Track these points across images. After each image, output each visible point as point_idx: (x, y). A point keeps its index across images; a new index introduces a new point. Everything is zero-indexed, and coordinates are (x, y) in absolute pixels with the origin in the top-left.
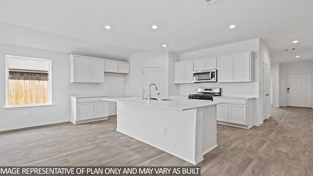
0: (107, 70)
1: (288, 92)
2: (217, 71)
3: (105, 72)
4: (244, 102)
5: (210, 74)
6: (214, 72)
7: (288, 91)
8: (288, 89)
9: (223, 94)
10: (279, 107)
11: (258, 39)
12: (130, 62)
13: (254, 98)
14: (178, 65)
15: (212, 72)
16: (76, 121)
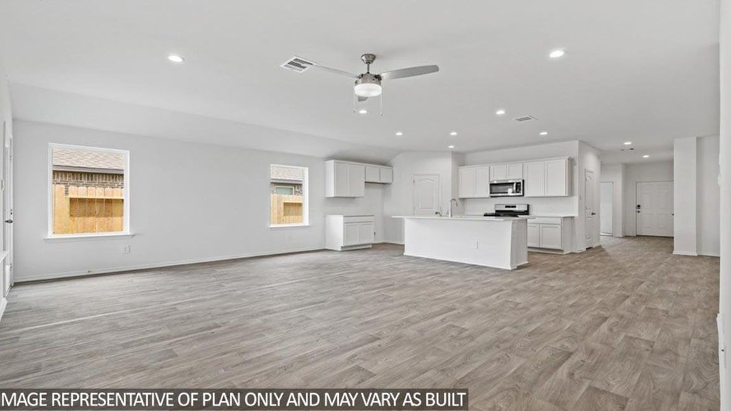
0: (368, 180)
1: (639, 212)
2: (523, 181)
3: (366, 182)
4: (559, 221)
5: (515, 185)
6: (520, 183)
7: (638, 210)
8: (639, 206)
9: (531, 211)
10: (621, 236)
11: (577, 142)
12: (392, 166)
13: (572, 217)
14: (464, 171)
15: (517, 183)
16: (342, 245)
